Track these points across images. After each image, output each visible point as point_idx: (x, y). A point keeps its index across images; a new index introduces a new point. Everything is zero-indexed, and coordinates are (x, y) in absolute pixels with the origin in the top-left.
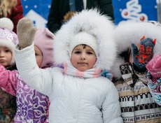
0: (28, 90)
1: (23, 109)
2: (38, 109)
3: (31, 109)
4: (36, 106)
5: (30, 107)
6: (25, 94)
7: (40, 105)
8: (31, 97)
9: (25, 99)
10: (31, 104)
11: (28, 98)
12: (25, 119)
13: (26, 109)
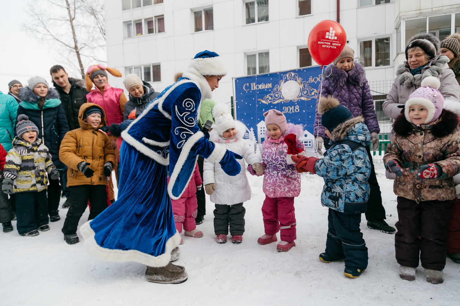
0: (271, 153)
1: (270, 165)
2: (279, 164)
3: (274, 165)
4: (277, 163)
5: (274, 163)
6: (270, 155)
7: (280, 162)
8: (274, 157)
9: (270, 159)
10: (274, 162)
11: (272, 157)
12: (272, 171)
13: (271, 165)
